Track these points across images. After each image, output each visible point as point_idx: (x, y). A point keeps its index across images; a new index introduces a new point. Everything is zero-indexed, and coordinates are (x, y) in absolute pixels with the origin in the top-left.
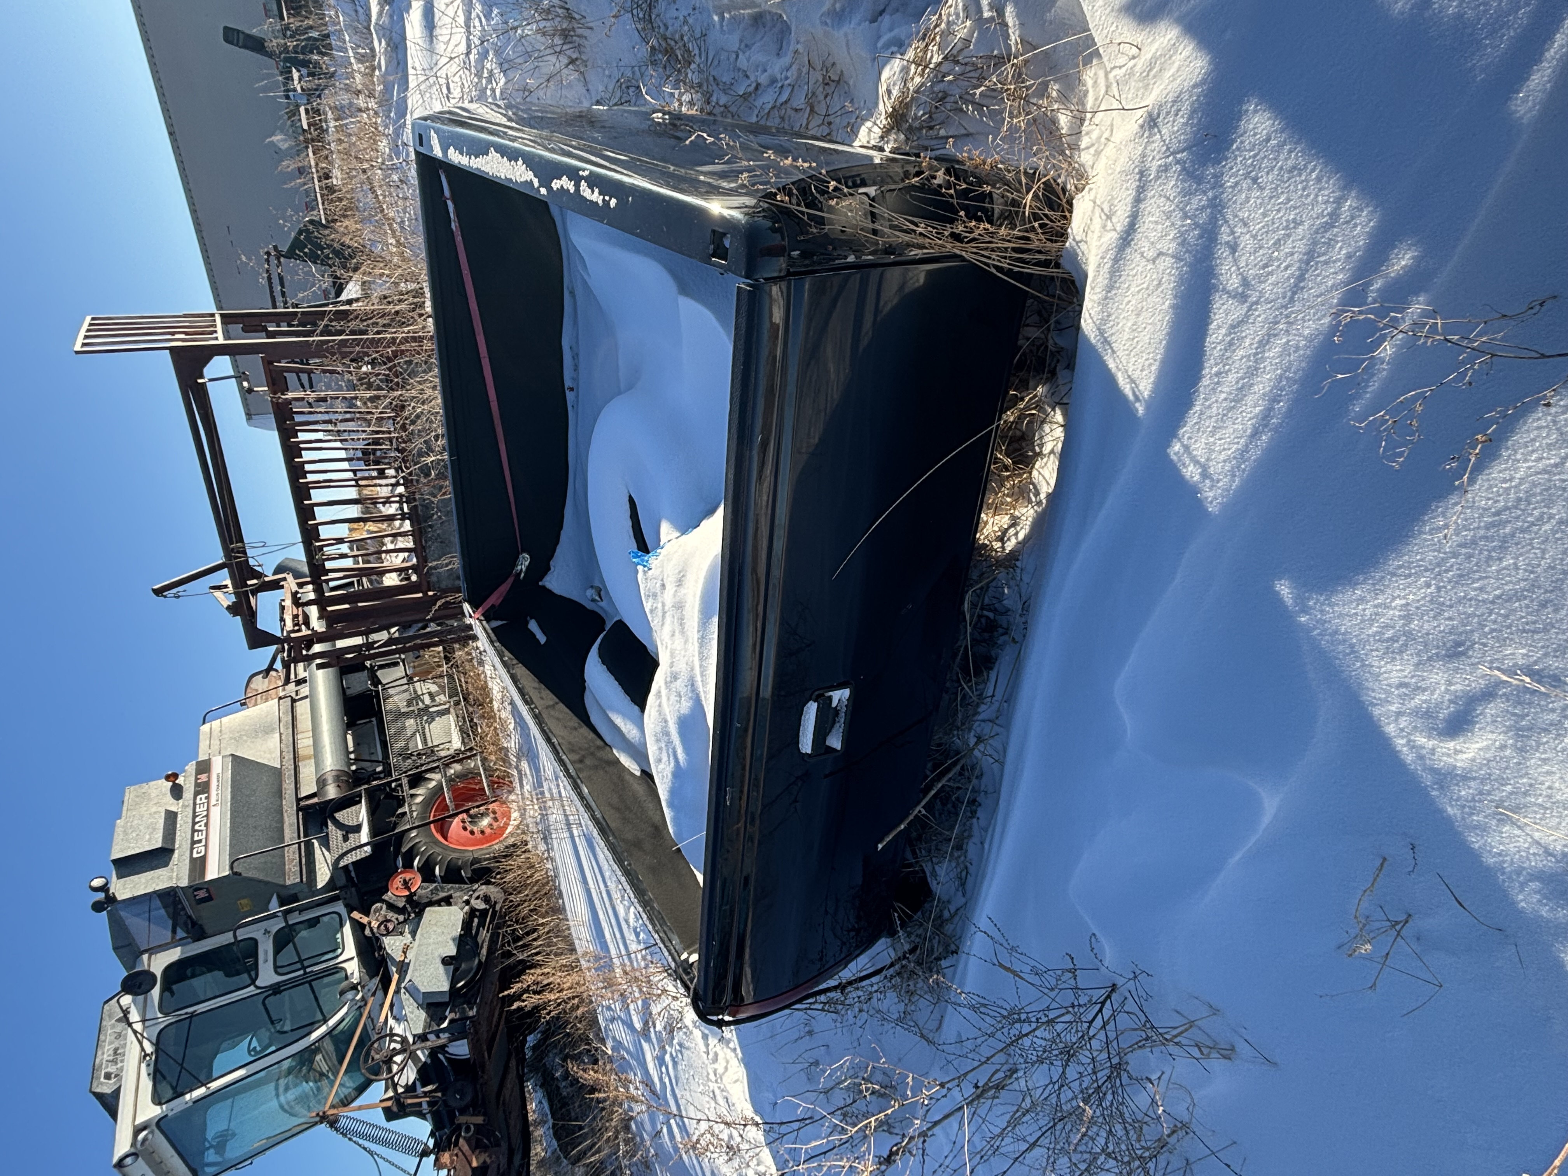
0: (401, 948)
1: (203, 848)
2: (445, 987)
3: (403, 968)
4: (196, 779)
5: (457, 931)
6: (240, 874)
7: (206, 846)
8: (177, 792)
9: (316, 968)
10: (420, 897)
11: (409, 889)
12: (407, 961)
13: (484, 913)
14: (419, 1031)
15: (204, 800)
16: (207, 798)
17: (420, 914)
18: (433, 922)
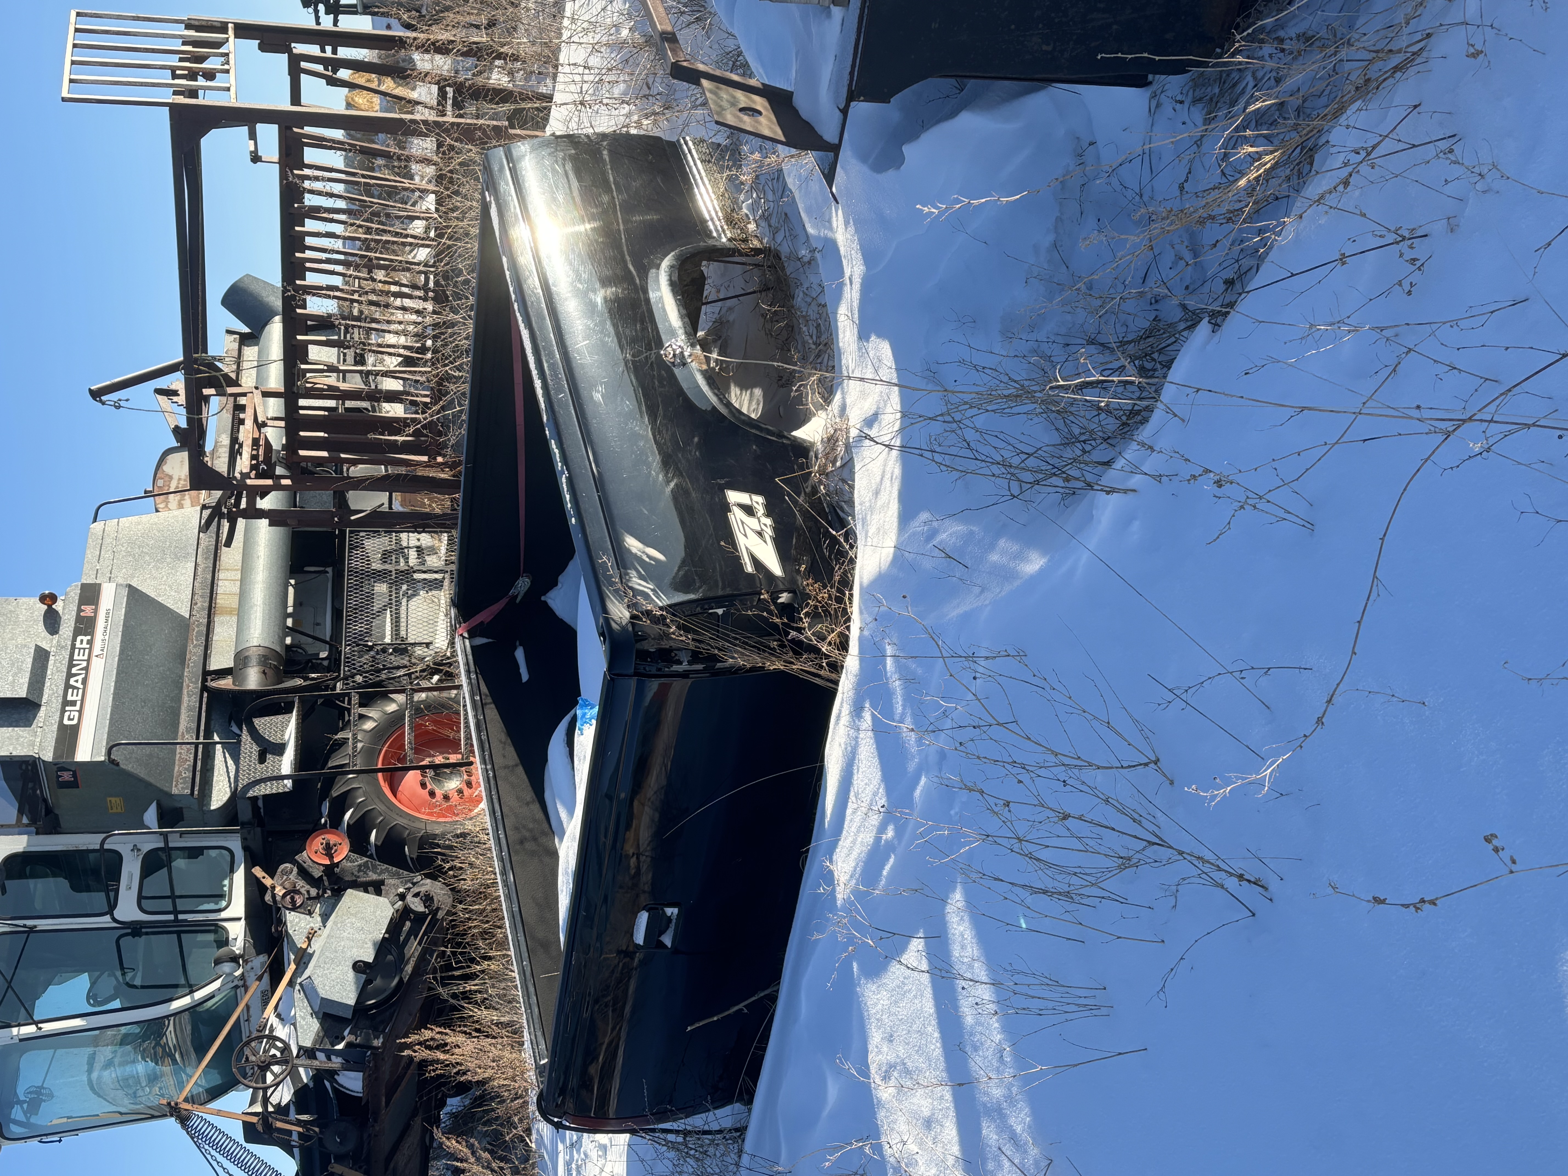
0: (306, 931)
1: (77, 714)
2: (350, 999)
3: (303, 958)
4: (79, 610)
5: (380, 932)
6: (118, 764)
7: (80, 712)
8: (52, 622)
9: (190, 917)
10: (343, 870)
11: (331, 857)
12: (310, 951)
13: (419, 918)
14: (308, 1043)
15: (85, 645)
16: (89, 642)
17: (338, 894)
18: (352, 911)
